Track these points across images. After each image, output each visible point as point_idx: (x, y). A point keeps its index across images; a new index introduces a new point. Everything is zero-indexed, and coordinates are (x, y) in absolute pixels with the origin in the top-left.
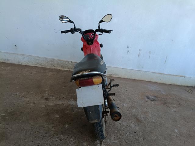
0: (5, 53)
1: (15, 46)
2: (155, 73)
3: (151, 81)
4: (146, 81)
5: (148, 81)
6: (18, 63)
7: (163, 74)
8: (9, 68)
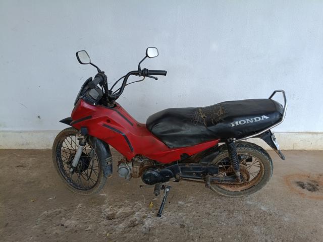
0: (21, 132)
1: (39, 117)
2: (299, 132)
3: (295, 148)
4: (285, 150)
5: (288, 150)
6: (45, 148)
7: (315, 133)
8: (31, 159)
